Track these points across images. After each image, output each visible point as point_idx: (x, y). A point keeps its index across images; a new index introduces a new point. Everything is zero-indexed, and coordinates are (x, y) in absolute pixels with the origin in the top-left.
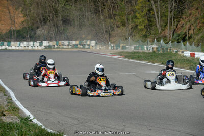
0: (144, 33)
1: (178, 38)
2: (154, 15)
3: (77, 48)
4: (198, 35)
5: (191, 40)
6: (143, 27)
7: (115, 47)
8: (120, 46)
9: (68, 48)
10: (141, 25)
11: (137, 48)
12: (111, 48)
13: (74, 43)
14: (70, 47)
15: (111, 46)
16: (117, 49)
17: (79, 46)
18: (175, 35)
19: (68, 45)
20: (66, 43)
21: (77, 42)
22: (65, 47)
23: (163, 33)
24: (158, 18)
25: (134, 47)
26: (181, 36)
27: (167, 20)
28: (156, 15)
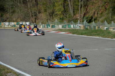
0: (62, 16)
1: (87, 20)
2: (68, 4)
3: (15, 27)
4: (101, 17)
5: (96, 21)
6: (60, 12)
7: (46, 26)
8: (50, 25)
9: (9, 27)
10: (59, 11)
11: (65, 27)
12: (43, 27)
13: (13, 23)
14: (10, 26)
15: (43, 26)
16: (48, 27)
17: (17, 26)
18: (85, 17)
19: (8, 25)
20: (7, 23)
21: (15, 23)
22: (6, 26)
23: (75, 17)
24: (71, 6)
25: (62, 26)
26: (88, 18)
27: (78, 7)
28: (69, 4)
